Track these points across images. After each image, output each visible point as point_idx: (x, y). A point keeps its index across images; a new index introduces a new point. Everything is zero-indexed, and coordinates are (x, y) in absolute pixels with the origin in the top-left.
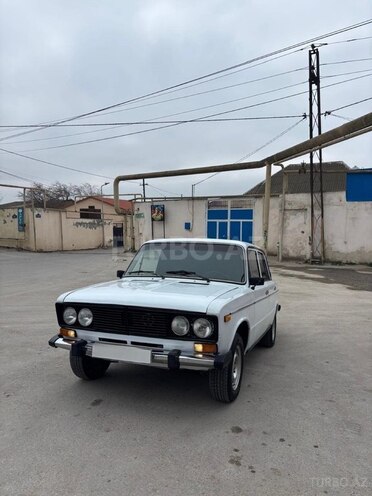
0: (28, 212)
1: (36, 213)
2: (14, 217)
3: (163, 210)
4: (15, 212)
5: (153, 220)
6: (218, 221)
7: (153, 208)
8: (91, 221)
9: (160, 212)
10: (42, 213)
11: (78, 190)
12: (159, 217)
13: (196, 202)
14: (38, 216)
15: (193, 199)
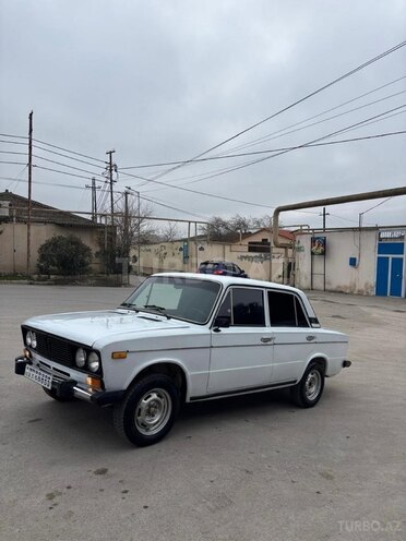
0: (192, 244)
1: (200, 246)
2: (181, 249)
3: (324, 243)
4: (181, 245)
5: (312, 253)
6: (391, 256)
7: (313, 240)
8: (258, 254)
9: (321, 245)
10: (205, 246)
11: (258, 223)
12: (319, 251)
13: (364, 234)
14: (202, 249)
15: (360, 229)
